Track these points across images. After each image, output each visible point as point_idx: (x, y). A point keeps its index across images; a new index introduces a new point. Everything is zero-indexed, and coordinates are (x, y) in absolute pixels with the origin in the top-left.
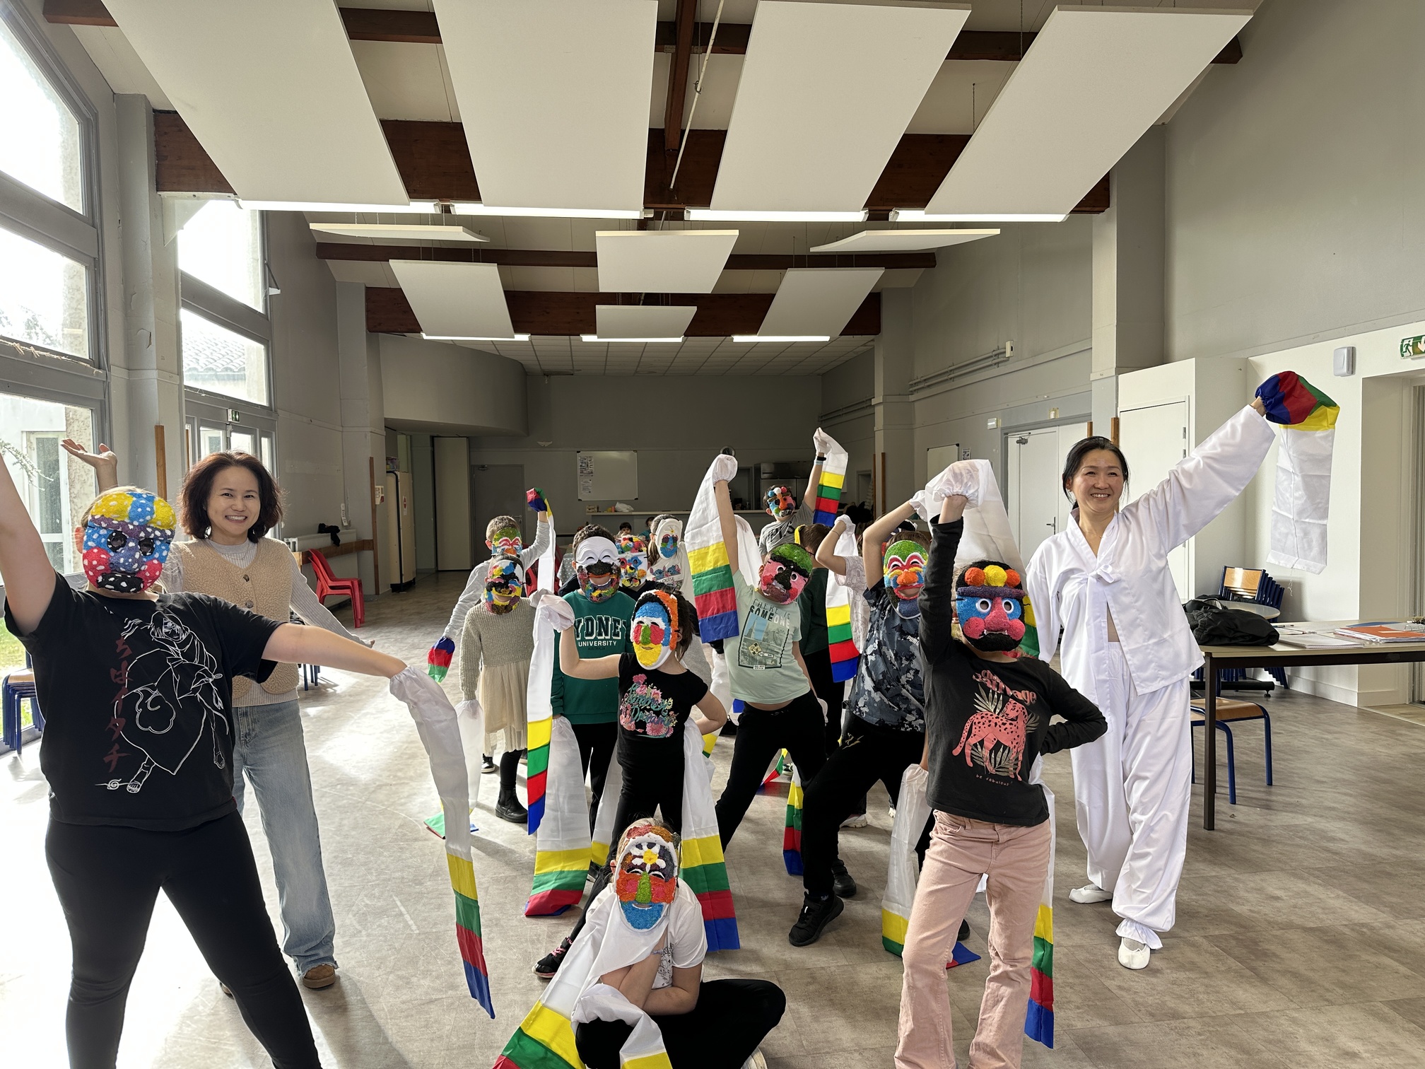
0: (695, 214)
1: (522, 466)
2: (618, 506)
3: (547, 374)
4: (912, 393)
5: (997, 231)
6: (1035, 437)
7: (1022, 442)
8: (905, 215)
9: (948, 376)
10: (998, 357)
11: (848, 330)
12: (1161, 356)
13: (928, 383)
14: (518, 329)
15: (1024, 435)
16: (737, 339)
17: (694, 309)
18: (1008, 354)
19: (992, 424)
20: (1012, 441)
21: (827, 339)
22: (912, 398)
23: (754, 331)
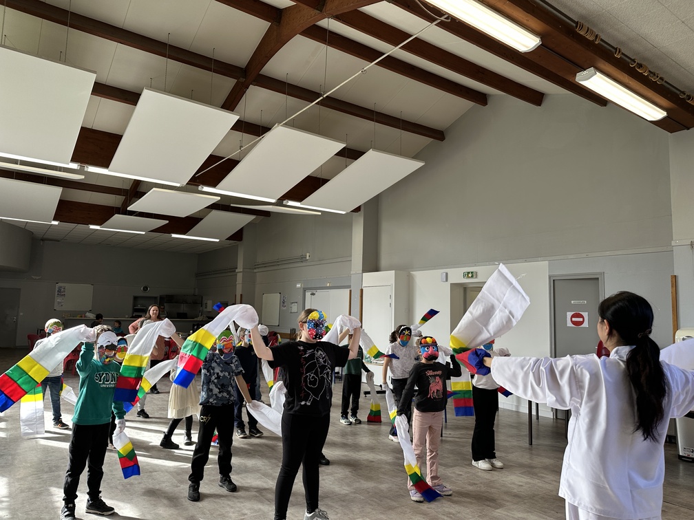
0: (206, 189)
1: (20, 289)
2: (88, 314)
3: (43, 240)
4: (255, 268)
5: (320, 213)
6: (319, 293)
7: (313, 294)
8: (291, 203)
9: (276, 263)
10: (303, 259)
11: (229, 238)
12: (377, 269)
13: (265, 265)
14: (55, 219)
15: (314, 291)
16: (174, 236)
17: (167, 222)
18: (308, 258)
19: (299, 286)
20: (308, 294)
21: (218, 240)
22: (255, 271)
23: (184, 233)
